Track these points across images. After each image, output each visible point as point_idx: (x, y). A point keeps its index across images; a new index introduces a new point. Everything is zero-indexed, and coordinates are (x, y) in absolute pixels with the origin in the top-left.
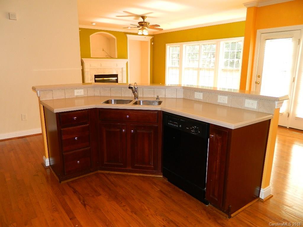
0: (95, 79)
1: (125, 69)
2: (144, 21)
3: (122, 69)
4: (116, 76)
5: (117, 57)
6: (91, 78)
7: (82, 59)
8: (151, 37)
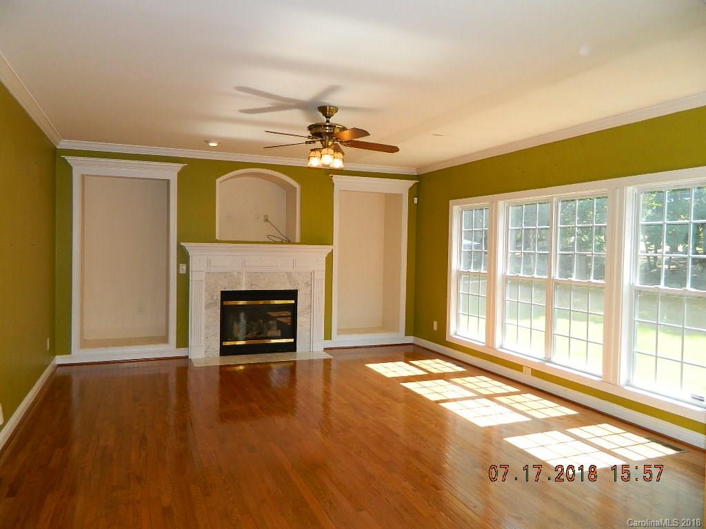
0: (222, 303)
1: (321, 276)
2: (328, 122)
3: (312, 273)
4: (293, 294)
5: (298, 240)
6: (210, 301)
7: (182, 244)
8: (411, 183)
